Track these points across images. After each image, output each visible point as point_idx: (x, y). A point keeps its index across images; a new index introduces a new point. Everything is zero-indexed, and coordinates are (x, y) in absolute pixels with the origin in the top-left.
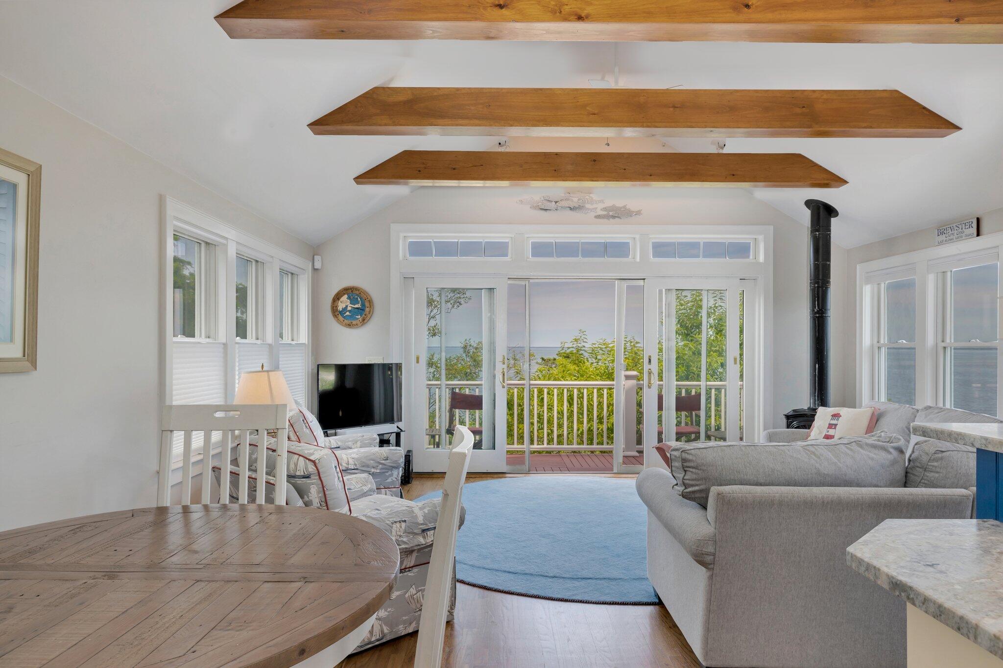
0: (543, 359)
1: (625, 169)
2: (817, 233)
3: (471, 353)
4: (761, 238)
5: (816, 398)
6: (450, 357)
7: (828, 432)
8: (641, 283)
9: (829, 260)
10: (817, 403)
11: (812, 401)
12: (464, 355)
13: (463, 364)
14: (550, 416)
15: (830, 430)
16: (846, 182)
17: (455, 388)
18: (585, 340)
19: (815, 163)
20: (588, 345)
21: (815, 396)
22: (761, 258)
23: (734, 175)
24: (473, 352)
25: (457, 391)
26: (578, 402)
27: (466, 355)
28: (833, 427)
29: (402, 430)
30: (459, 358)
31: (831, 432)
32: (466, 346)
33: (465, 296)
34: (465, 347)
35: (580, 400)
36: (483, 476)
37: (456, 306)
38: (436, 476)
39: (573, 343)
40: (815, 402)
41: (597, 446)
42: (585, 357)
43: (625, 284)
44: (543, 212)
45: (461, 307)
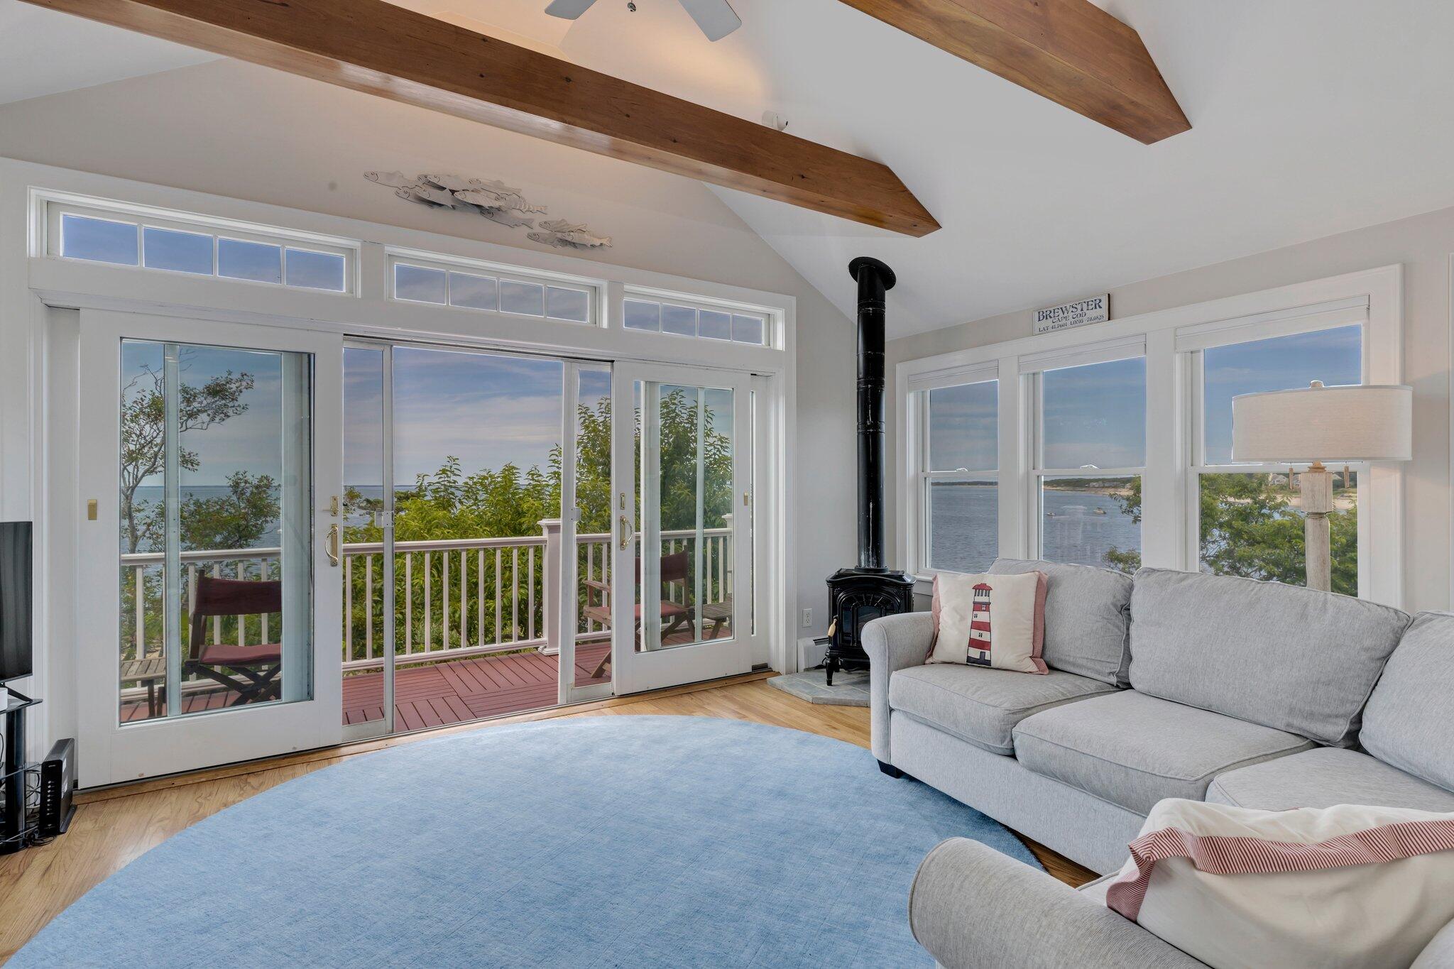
0: (368, 501)
1: (628, 116)
2: (871, 309)
3: (248, 494)
4: (779, 313)
5: (870, 552)
6: (208, 501)
7: (976, 616)
8: (606, 368)
9: (883, 350)
10: (871, 560)
11: (863, 557)
12: (234, 498)
13: (233, 511)
14: (399, 590)
15: (979, 613)
16: (938, 226)
17: (211, 568)
18: (456, 472)
19: (905, 187)
20: (461, 481)
21: (868, 550)
22: (780, 344)
23: (803, 177)
24: (252, 493)
25: (215, 574)
26: (450, 567)
27: (239, 499)
28: (984, 608)
29: (29, 701)
30: (224, 502)
31: (982, 617)
32: (237, 483)
33: (236, 405)
34: (236, 485)
35: (455, 565)
36: (285, 762)
37: (217, 419)
38: (150, 787)
39: (439, 476)
40: (869, 558)
41: (504, 644)
42: (457, 498)
43: (578, 368)
44: (425, 208)
45: (228, 420)
